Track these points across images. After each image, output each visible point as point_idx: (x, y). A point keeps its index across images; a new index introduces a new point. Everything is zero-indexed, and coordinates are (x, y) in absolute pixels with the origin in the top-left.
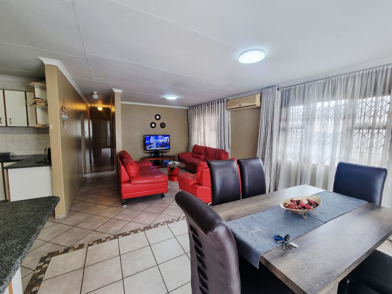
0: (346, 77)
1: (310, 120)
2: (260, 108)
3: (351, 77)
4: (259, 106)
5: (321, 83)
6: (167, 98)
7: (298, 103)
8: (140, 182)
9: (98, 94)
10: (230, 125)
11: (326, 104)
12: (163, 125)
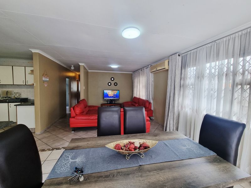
0: (227, 39)
1: (200, 78)
2: (168, 70)
3: (231, 39)
4: (168, 69)
5: (208, 47)
6: (112, 67)
7: (192, 65)
8: (80, 118)
9: (74, 67)
10: (153, 83)
11: (213, 64)
12: (116, 84)
